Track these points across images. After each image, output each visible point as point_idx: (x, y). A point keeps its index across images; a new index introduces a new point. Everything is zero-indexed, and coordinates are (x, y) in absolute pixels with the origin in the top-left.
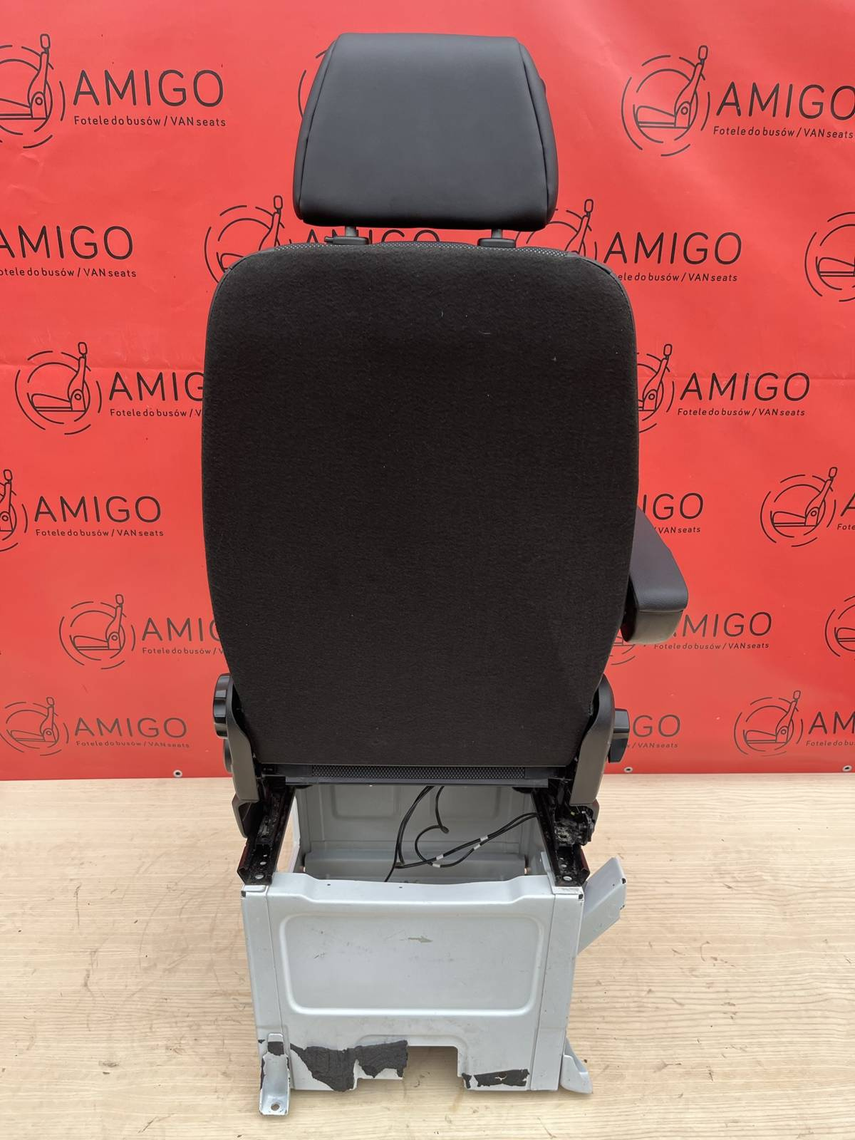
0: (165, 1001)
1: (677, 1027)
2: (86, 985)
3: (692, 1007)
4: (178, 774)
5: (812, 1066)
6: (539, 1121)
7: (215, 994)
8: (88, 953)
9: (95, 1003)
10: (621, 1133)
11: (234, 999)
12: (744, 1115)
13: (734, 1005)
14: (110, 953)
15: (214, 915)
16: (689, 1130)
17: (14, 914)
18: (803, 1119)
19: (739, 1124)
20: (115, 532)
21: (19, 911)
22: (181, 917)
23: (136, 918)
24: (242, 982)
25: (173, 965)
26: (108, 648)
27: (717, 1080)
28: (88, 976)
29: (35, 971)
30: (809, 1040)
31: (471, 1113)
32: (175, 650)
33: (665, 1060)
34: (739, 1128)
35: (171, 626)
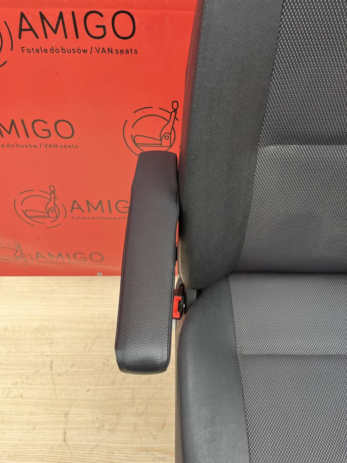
0: (112, 454)
2: (65, 440)
4: (100, 274)
7: (141, 450)
8: (63, 415)
9: (72, 455)
11: (152, 454)
14: (76, 415)
17: (17, 383)
20: (42, 145)
21: (19, 380)
23: (88, 388)
24: (155, 440)
25: (113, 426)
26: (49, 217)
28: (65, 433)
29: (34, 429)
32: (93, 217)
35: (89, 205)
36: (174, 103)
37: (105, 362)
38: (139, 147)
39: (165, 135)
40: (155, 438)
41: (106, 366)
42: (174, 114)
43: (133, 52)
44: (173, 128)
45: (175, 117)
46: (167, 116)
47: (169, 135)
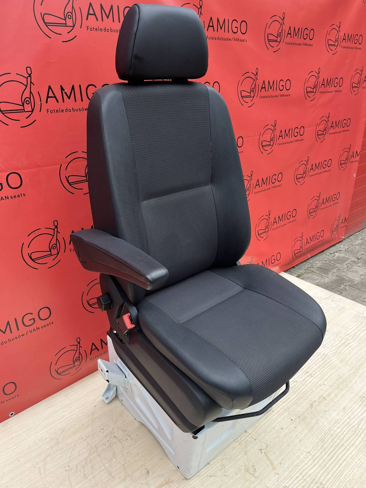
1: (303, 389)
3: (300, 380)
4: (12, 414)
5: (343, 377)
6: (301, 451)
10: (324, 436)
12: (344, 405)
13: (308, 372)
15: (104, 467)
16: (337, 420)
18: (357, 395)
19: (346, 408)
22: (89, 479)
24: (149, 485)
27: (328, 399)
30: (335, 370)
31: (280, 465)
33: (310, 403)
34: (347, 410)
36: (55, 222)
37: (66, 469)
38: (35, 261)
39: (53, 246)
40: (147, 484)
41: (70, 471)
42: (56, 229)
43: (22, 195)
44: (57, 239)
45: (57, 232)
46: (51, 232)
47: (55, 246)
